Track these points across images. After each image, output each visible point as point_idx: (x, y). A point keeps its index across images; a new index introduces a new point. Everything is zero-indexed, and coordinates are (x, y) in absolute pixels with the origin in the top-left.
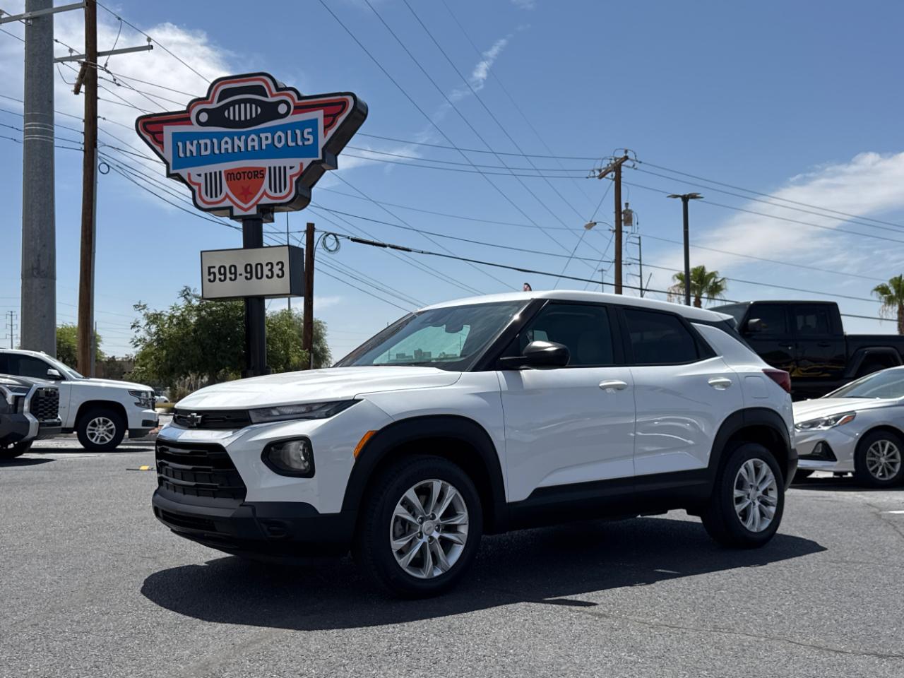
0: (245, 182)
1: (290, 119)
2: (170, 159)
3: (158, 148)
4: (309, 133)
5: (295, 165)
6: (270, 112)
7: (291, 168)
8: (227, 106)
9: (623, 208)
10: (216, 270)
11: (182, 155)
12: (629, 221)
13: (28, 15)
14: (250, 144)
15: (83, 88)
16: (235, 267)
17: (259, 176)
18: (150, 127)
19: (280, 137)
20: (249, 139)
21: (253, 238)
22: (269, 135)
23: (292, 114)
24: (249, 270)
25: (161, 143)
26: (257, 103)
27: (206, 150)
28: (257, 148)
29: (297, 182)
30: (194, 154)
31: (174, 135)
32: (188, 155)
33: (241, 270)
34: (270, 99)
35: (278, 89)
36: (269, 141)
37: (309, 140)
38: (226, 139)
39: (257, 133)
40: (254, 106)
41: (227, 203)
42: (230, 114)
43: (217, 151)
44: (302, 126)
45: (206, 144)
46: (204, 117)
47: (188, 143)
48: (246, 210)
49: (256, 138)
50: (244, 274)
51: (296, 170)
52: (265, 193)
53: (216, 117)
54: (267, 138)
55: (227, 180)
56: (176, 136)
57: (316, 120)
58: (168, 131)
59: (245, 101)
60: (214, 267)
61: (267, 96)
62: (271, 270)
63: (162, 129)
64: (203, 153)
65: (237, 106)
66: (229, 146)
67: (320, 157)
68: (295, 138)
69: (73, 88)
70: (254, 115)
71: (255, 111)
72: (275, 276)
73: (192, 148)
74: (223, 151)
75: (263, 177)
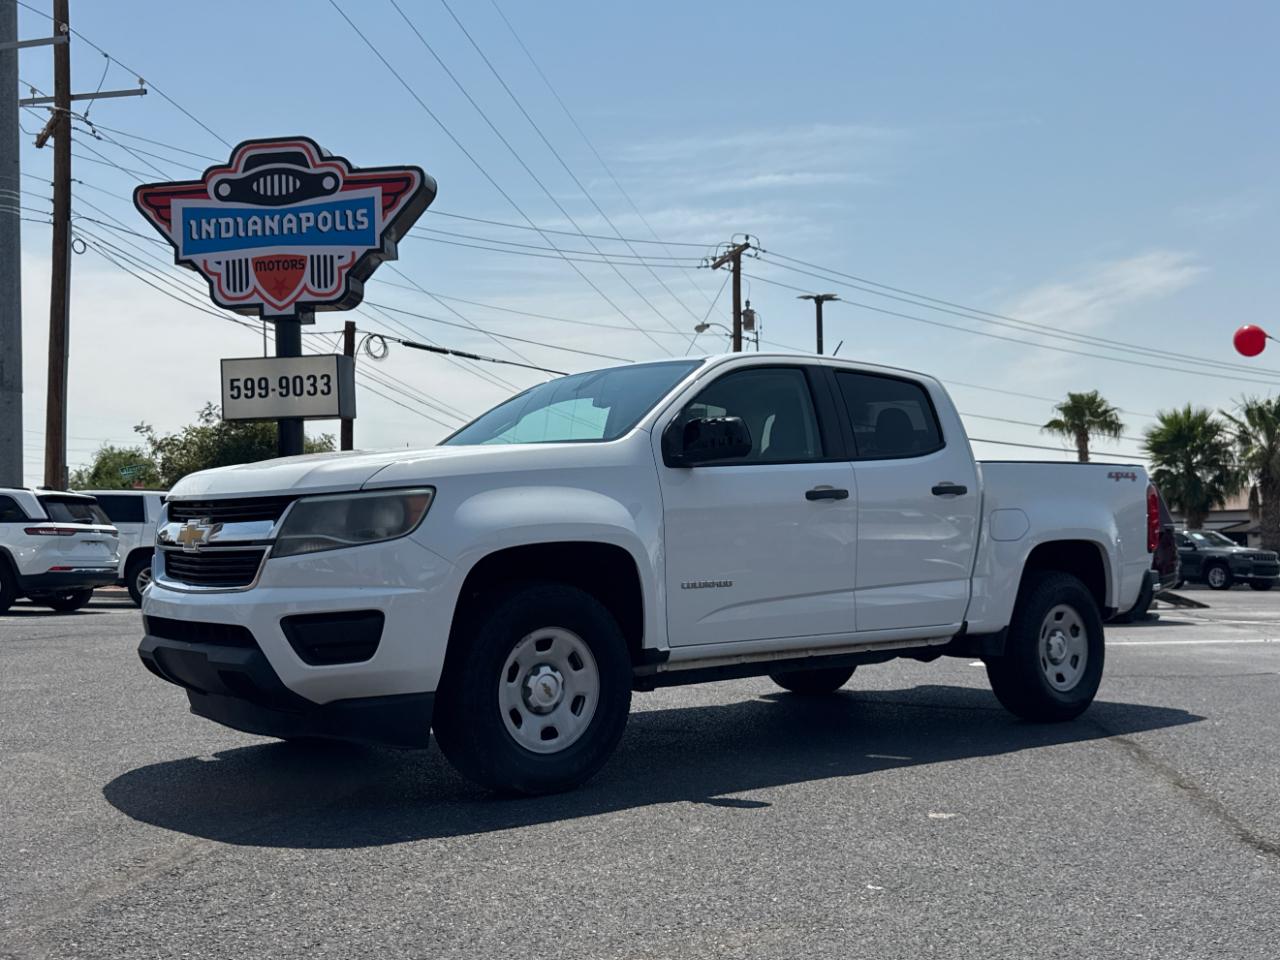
0: (279, 274)
1: (339, 196)
2: (180, 243)
4: (363, 215)
5: (346, 254)
6: (312, 186)
7: (340, 257)
8: (256, 177)
9: (743, 308)
10: (241, 384)
11: (195, 236)
14: (286, 226)
16: (266, 380)
17: (298, 266)
18: (154, 200)
19: (325, 218)
20: (285, 220)
21: (288, 344)
22: (311, 215)
23: (342, 190)
24: (284, 384)
25: (168, 221)
26: (296, 174)
27: (228, 231)
28: (295, 231)
29: (347, 275)
30: (212, 236)
31: (184, 210)
32: (204, 236)
33: (273, 384)
34: (312, 170)
35: (322, 158)
36: (312, 223)
37: (362, 223)
38: (255, 218)
39: (296, 212)
40: (291, 178)
41: (255, 299)
42: (260, 187)
43: (242, 234)
44: (355, 205)
45: (227, 224)
46: (225, 190)
47: (204, 221)
48: (280, 309)
49: (294, 219)
50: (278, 390)
51: (347, 260)
52: (305, 288)
53: (241, 190)
54: (308, 219)
55: (256, 270)
56: (188, 214)
57: (372, 199)
58: (177, 205)
59: (280, 172)
60: (238, 380)
61: (308, 167)
62: (314, 385)
63: (169, 202)
64: (224, 235)
65: (269, 178)
66: (259, 228)
67: (377, 245)
68: (344, 221)
69: (36, 139)
70: (291, 190)
71: (292, 185)
72: (319, 392)
73: (209, 228)
74: (250, 234)
75: (303, 267)
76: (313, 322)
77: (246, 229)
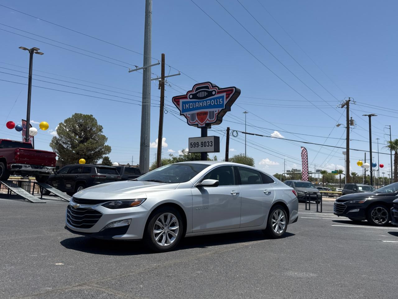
0: (202, 116)
1: (216, 96)
2: (181, 110)
3: (178, 106)
4: (221, 100)
5: (217, 110)
6: (210, 94)
7: (216, 111)
8: (198, 93)
9: (350, 119)
10: (193, 144)
11: (184, 108)
12: (352, 124)
13: (144, 68)
14: (204, 104)
15: (160, 88)
16: (198, 143)
18: (176, 100)
19: (213, 102)
21: (204, 134)
22: (209, 101)
23: (217, 94)
25: (179, 105)
26: (207, 91)
27: (191, 106)
28: (206, 105)
29: (217, 116)
30: (188, 108)
31: (183, 102)
32: (186, 108)
33: (200, 144)
34: (210, 90)
35: (213, 87)
36: (209, 103)
37: (221, 102)
38: (197, 103)
39: (206, 101)
40: (205, 92)
41: (197, 123)
42: (199, 95)
43: (194, 107)
44: (219, 98)
46: (191, 96)
47: (186, 104)
48: (202, 125)
49: (206, 102)
50: (201, 145)
51: (217, 112)
52: (208, 120)
53: (195, 96)
54: (209, 102)
55: (197, 116)
56: (183, 103)
57: (223, 96)
58: (181, 101)
62: (208, 144)
63: (179, 100)
64: (191, 107)
66: (198, 105)
67: (224, 108)
68: (217, 102)
69: (158, 88)
70: (205, 95)
71: (206, 94)
72: (210, 146)
73: (187, 106)
74: (196, 107)
75: (207, 114)
76: (211, 128)
77: (195, 106)
